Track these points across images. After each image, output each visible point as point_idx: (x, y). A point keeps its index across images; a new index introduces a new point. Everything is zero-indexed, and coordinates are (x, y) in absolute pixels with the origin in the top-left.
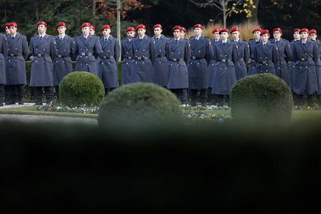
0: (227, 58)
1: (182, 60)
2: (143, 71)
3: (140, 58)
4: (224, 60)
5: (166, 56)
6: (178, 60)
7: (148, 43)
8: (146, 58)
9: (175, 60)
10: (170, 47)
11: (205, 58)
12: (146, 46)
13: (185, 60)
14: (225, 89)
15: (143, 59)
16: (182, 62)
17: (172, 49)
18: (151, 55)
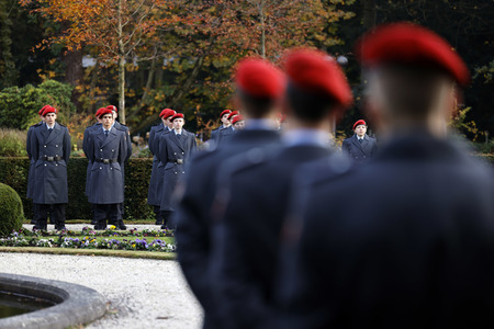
0: (185, 156)
1: (115, 160)
2: (56, 177)
3: (51, 158)
4: (181, 161)
6: (111, 162)
7: (62, 136)
8: (60, 158)
9: (107, 160)
10: (97, 142)
13: (119, 160)
15: (55, 159)
16: (116, 165)
17: (101, 144)
18: (64, 152)
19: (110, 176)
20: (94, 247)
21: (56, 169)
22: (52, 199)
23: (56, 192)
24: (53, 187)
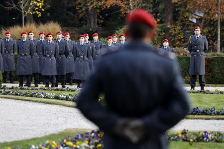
0: (84, 55)
1: (53, 56)
2: (25, 63)
3: (23, 54)
4: (82, 57)
5: (37, 52)
6: (50, 56)
7: (29, 44)
8: (28, 54)
9: (48, 56)
11: (64, 54)
12: (28, 46)
13: (55, 56)
14: (83, 76)
15: (25, 55)
16: (53, 58)
17: (46, 48)
18: (31, 52)
19: (50, 63)
20: (13, 95)
21: (25, 59)
22: (24, 73)
23: (26, 70)
24: (24, 67)
